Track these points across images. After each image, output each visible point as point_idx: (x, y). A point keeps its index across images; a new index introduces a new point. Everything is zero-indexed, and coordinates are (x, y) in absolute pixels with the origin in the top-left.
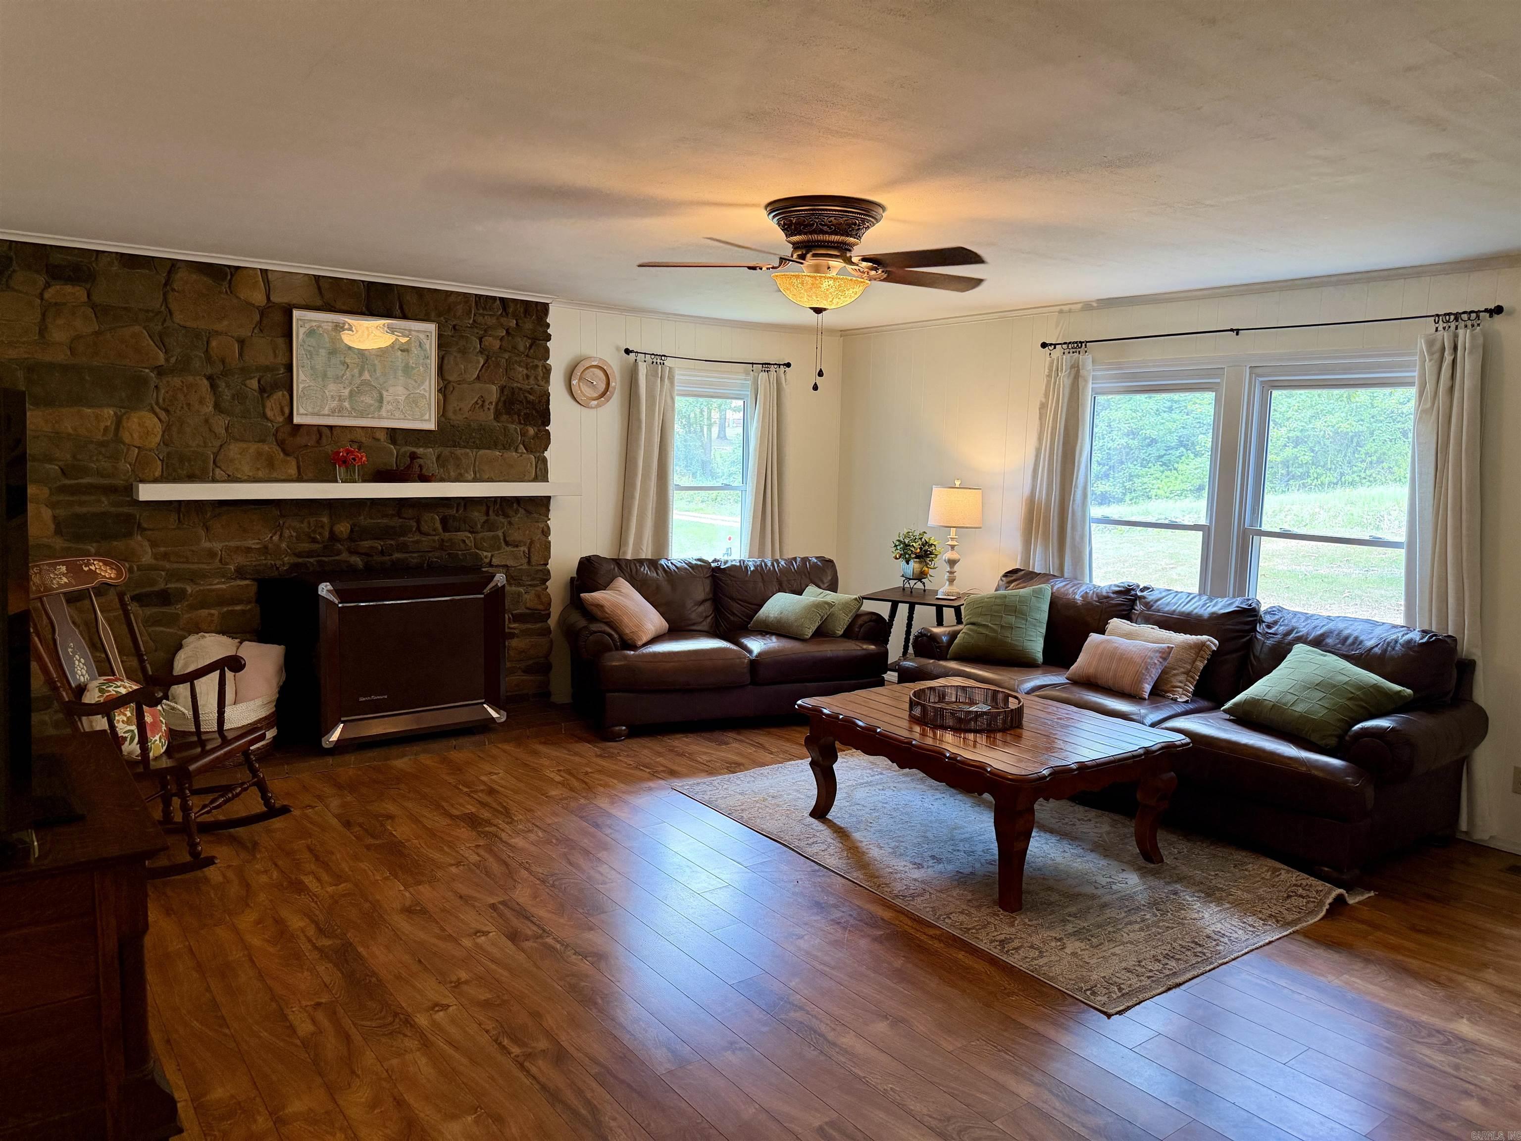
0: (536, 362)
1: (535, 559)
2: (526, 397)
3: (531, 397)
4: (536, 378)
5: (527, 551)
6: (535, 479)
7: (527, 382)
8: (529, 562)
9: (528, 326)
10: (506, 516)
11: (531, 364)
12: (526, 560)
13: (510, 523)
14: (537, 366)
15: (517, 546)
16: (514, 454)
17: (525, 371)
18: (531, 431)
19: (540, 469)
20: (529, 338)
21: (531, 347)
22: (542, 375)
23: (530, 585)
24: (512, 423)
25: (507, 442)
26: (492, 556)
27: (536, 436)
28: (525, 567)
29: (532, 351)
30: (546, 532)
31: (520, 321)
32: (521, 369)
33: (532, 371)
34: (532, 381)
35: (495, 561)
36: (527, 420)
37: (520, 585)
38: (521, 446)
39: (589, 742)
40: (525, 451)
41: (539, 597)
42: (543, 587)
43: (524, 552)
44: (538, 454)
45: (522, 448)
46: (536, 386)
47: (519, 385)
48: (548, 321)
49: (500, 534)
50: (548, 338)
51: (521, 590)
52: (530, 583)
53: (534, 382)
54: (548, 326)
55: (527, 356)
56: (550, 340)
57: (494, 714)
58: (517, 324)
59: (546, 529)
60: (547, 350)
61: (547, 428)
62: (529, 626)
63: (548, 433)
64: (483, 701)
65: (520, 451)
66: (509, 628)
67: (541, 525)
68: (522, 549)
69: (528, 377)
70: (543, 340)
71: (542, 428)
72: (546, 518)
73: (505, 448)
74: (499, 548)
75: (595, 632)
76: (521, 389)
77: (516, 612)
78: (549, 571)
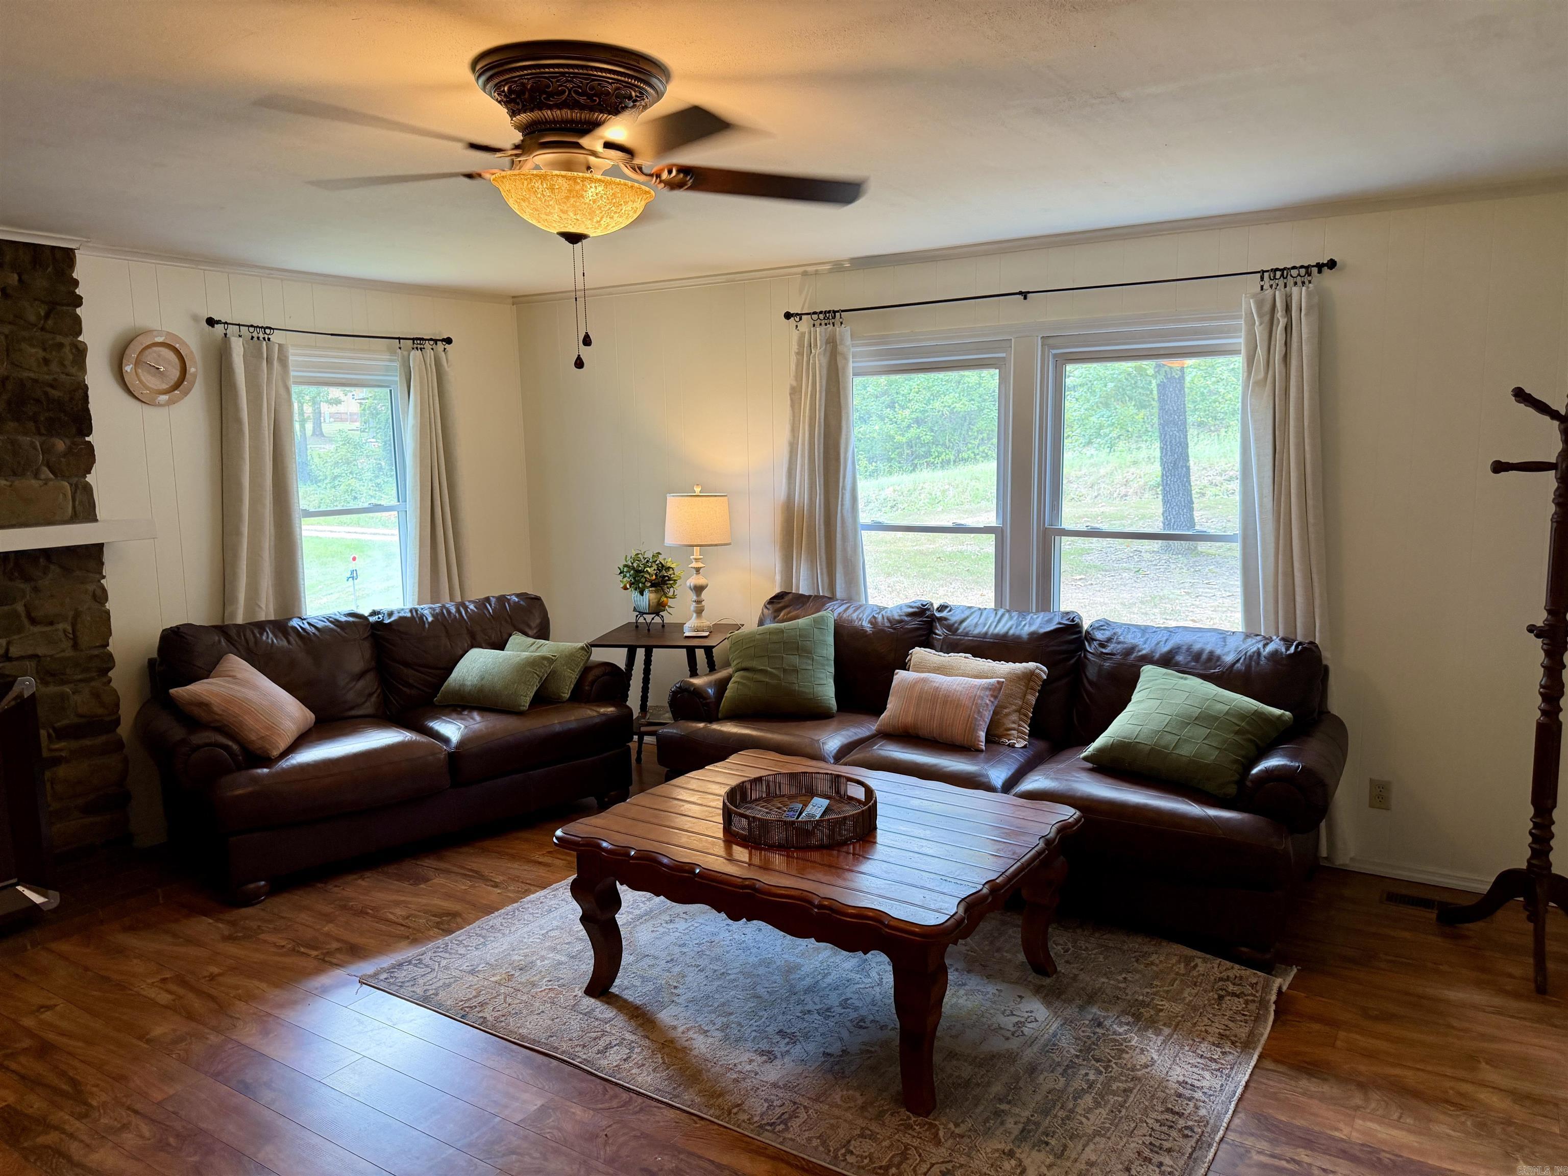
0: (59, 339)
1: (85, 640)
2: (46, 393)
3: (55, 393)
4: (62, 364)
5: (69, 629)
6: (74, 519)
7: (45, 369)
8: (75, 646)
9: (40, 282)
10: (27, 579)
11: (50, 342)
12: (70, 643)
13: (36, 590)
14: (61, 346)
15: (51, 623)
16: (33, 482)
17: (41, 354)
18: (60, 445)
19: (81, 502)
20: (43, 302)
21: (47, 316)
22: (71, 357)
23: (81, 681)
24: (25, 434)
25: (19, 463)
26: (8, 643)
27: (69, 452)
28: (69, 653)
29: (50, 322)
30: (101, 596)
31: (25, 277)
32: (33, 350)
33: (54, 353)
34: (54, 367)
35: (14, 651)
36: (52, 428)
37: (63, 683)
38: (45, 469)
39: (206, 914)
40: (51, 476)
41: (96, 695)
42: (105, 680)
43: (65, 631)
44: (76, 479)
45: (46, 473)
46: (63, 376)
47: (32, 375)
48: (75, 275)
49: (20, 607)
50: (78, 301)
51: (67, 689)
52: (79, 677)
53: (58, 370)
54: (76, 283)
55: (43, 329)
56: (80, 304)
57: (37, 899)
58: (20, 280)
59: (99, 592)
60: (78, 321)
61: (87, 439)
62: (87, 742)
63: (90, 447)
64: (14, 881)
65: (43, 477)
66: (51, 750)
67: (91, 587)
68: (61, 626)
69: (46, 361)
70: (68, 305)
71: (78, 440)
72: (98, 576)
73: (15, 474)
74: (20, 630)
75: (199, 747)
76: (35, 381)
77: (59, 724)
78: (110, 656)
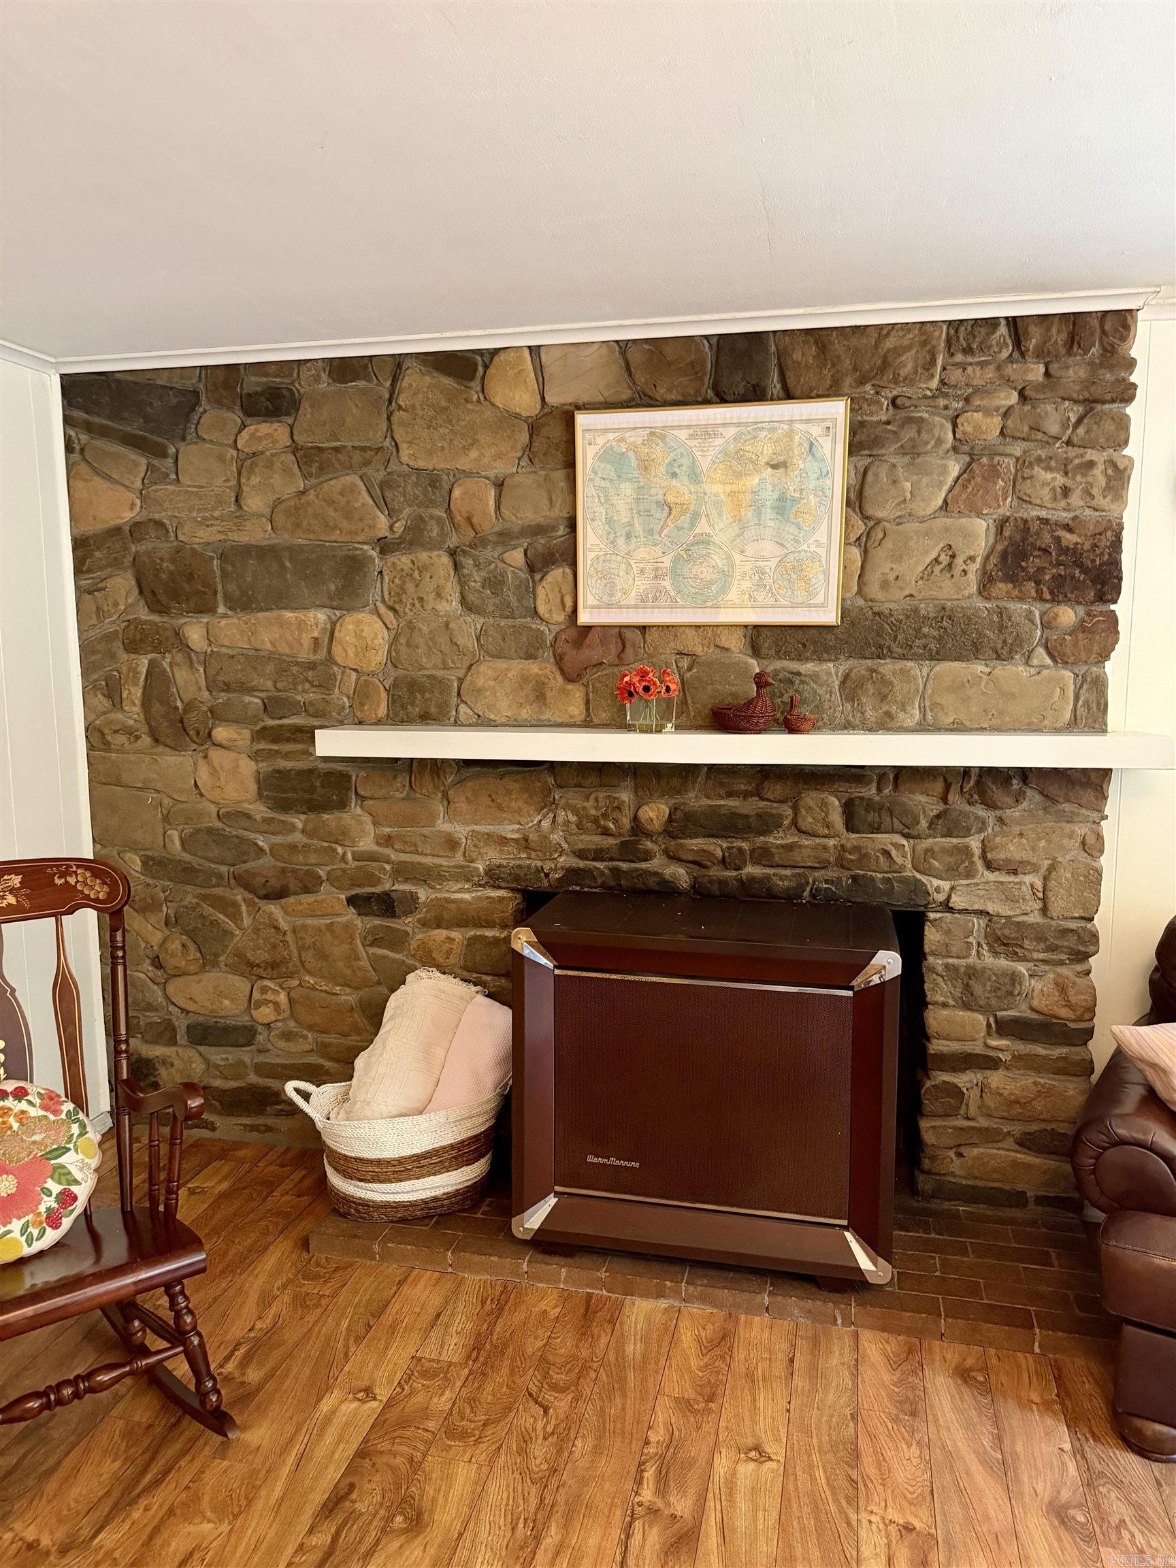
0: (1091, 455)
1: (1058, 905)
2: (1058, 540)
3: (1070, 539)
4: (1088, 493)
5: (1039, 884)
6: (1073, 726)
7: (1063, 503)
8: (1044, 910)
9: (1074, 372)
10: (990, 805)
11: (1077, 461)
12: (1039, 905)
13: (1000, 820)
14: (1091, 464)
15: (1015, 872)
16: (1021, 668)
17: (1060, 480)
18: (1068, 615)
19: (1086, 702)
20: (1075, 401)
21: (1079, 421)
22: (1103, 482)
23: (1044, 961)
24: (1021, 599)
25: (1005, 642)
26: (952, 888)
27: (1081, 627)
28: (1035, 918)
29: (1081, 431)
30: (1093, 846)
31: (1054, 368)
32: (1049, 476)
33: (1079, 478)
34: (1076, 499)
35: (957, 901)
36: (1059, 591)
37: (1015, 957)
38: (1041, 651)
40: (1048, 661)
41: (1062, 988)
42: (1079, 968)
43: (1032, 886)
44: (1085, 668)
45: (1041, 656)
46: (1088, 512)
47: (1043, 514)
48: (1133, 353)
49: (974, 843)
50: (1127, 393)
51: (1022, 968)
52: (1042, 956)
53: (1081, 503)
54: (1131, 364)
55: (1069, 443)
56: (1129, 399)
57: (864, 1261)
58: (1047, 374)
59: (1091, 840)
60: (1123, 424)
61: (1113, 607)
62: (1040, 1050)
63: (1113, 619)
64: (845, 1223)
65: (1035, 662)
66: (986, 1046)
67: (1080, 830)
68: (1028, 879)
69: (1066, 491)
70: (1113, 401)
71: (1098, 608)
72: (1095, 815)
73: (999, 657)
74: (970, 874)
76: (1045, 521)
77: (1004, 1013)
78: (1094, 937)
